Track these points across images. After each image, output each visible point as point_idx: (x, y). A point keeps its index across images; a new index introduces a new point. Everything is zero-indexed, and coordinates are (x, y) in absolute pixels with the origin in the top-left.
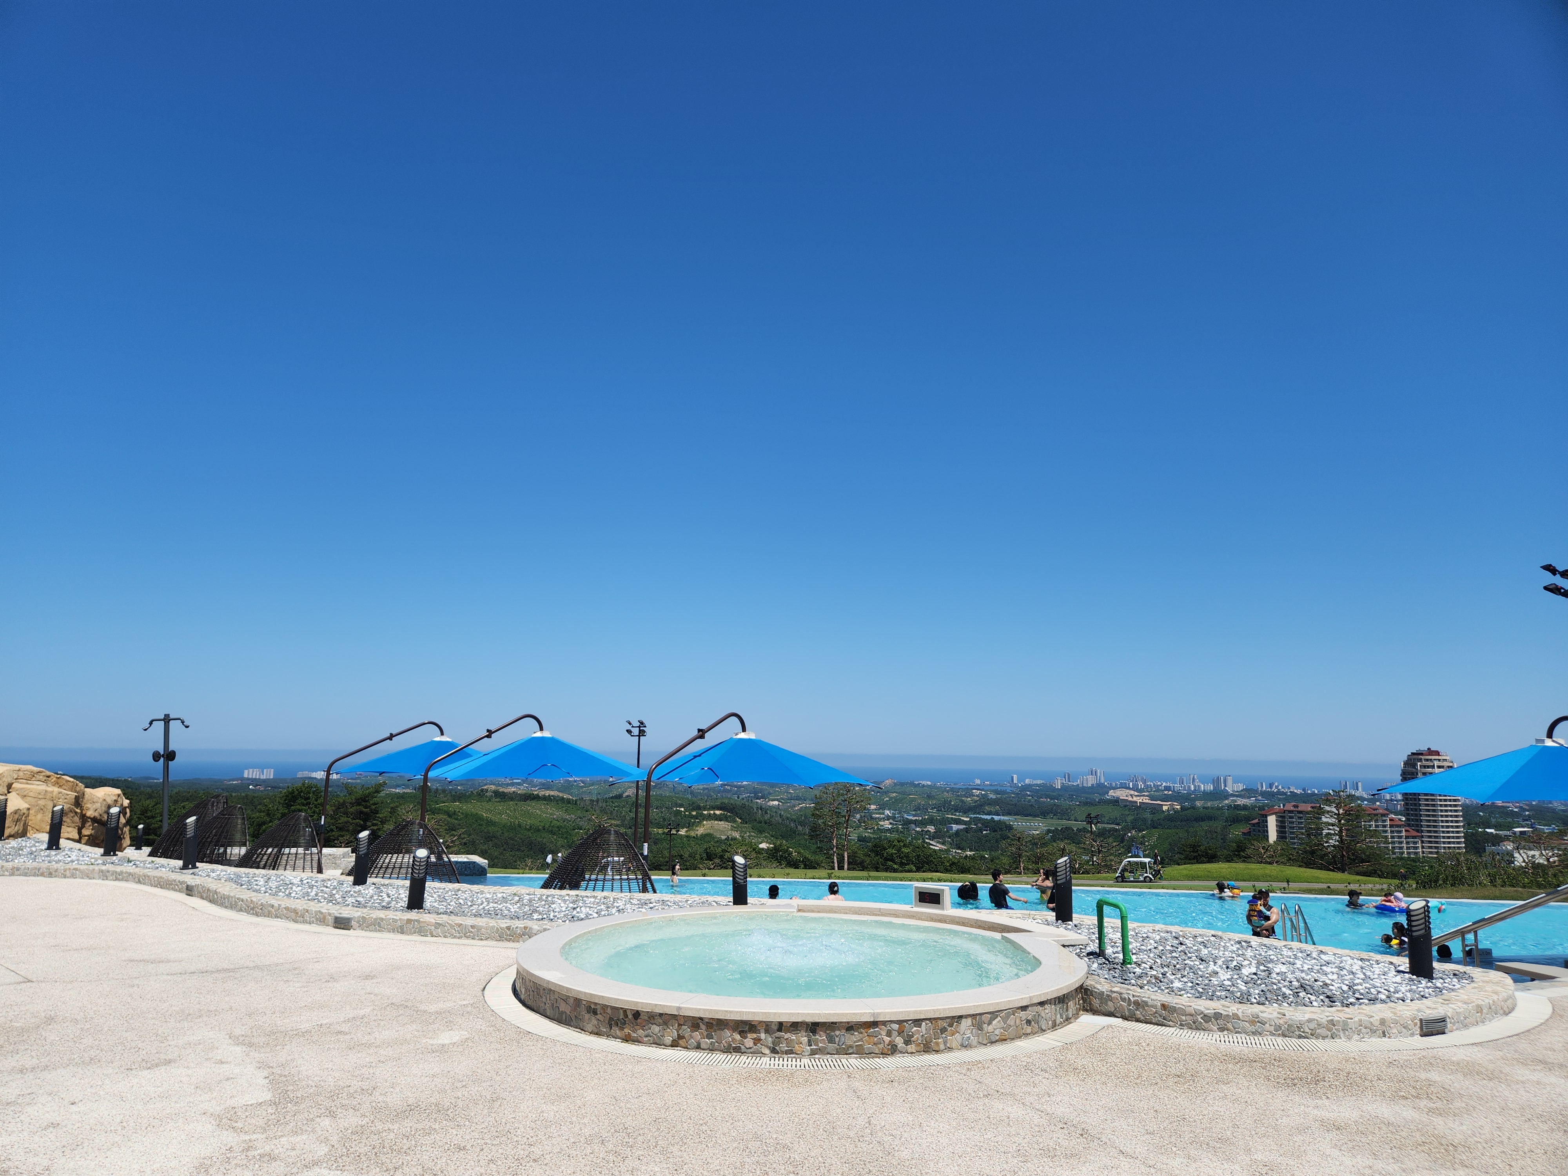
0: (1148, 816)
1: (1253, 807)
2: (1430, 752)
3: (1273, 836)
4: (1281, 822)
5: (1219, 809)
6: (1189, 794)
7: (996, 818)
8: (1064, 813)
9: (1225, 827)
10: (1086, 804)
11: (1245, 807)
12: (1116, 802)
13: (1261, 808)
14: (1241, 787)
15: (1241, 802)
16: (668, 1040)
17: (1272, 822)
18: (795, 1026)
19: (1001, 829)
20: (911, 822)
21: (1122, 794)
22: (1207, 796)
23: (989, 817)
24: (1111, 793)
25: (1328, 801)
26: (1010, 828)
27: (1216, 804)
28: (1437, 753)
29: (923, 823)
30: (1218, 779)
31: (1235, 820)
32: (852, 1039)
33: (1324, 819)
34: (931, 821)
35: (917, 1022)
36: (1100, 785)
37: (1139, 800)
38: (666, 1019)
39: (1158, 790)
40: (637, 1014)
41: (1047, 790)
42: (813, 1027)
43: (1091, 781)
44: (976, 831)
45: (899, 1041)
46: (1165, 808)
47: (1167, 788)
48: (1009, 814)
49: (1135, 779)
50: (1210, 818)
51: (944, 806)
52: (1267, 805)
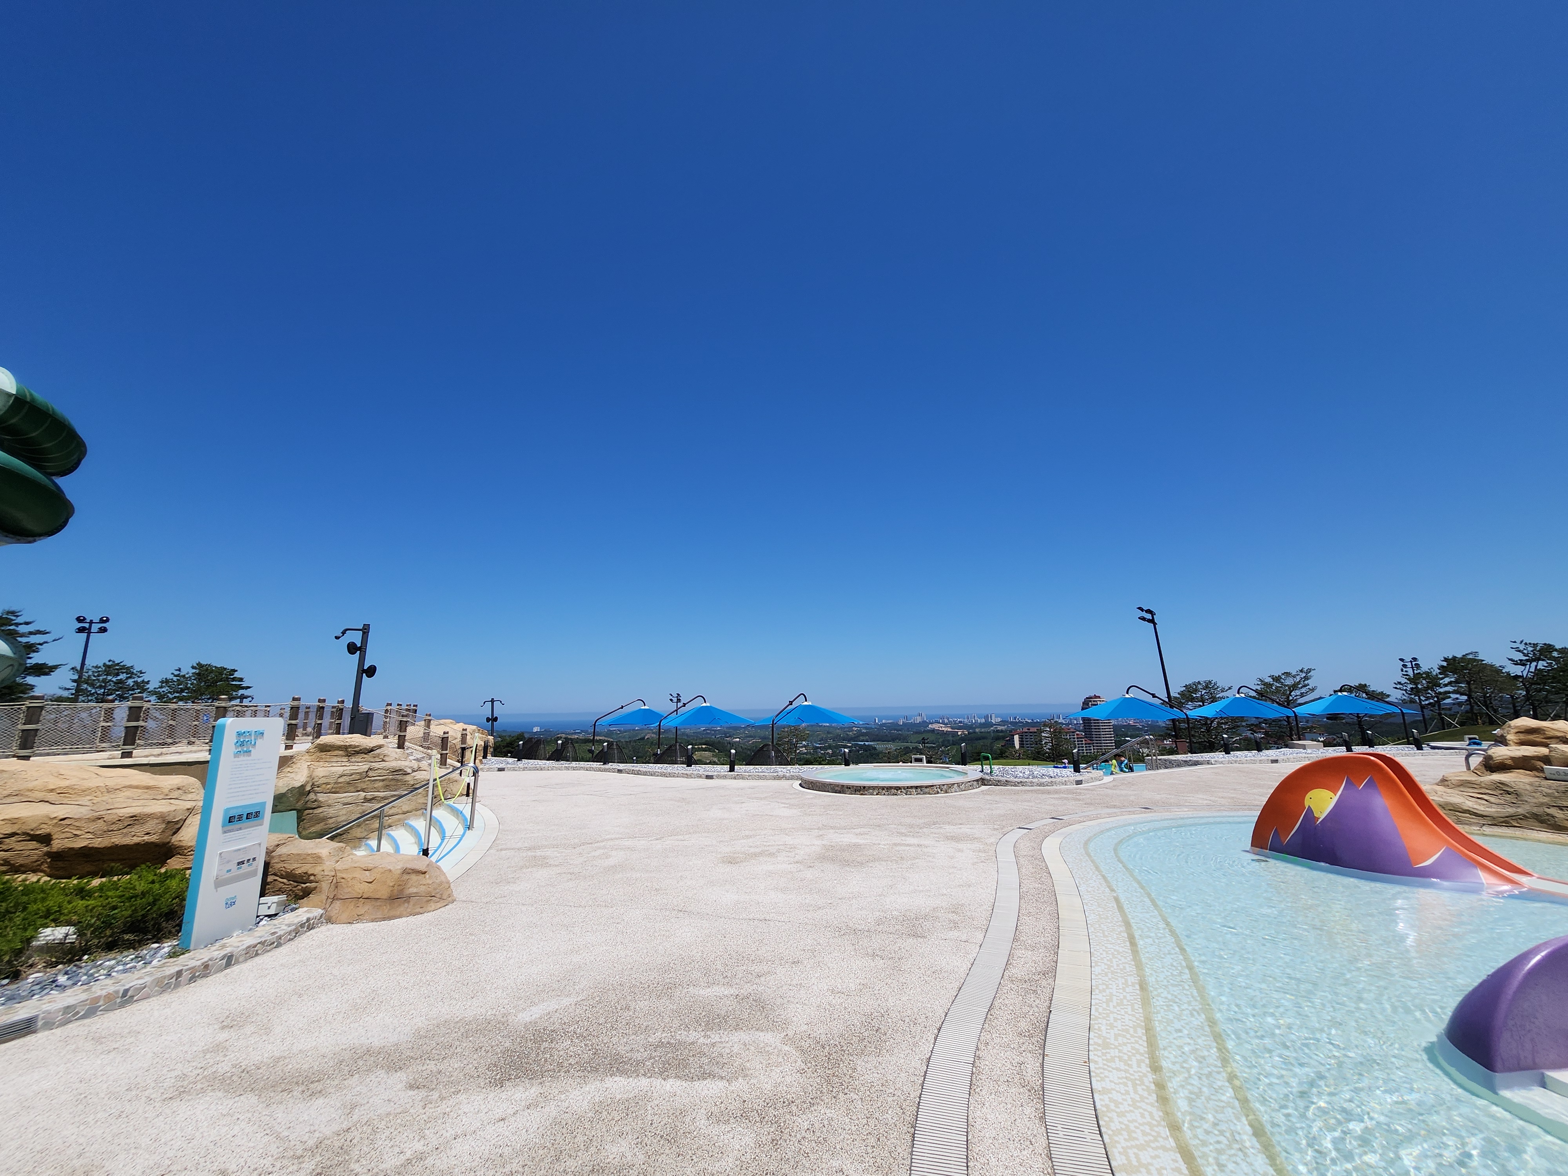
0: (951, 738)
1: (1006, 731)
2: (1096, 697)
3: (1017, 745)
4: (1022, 738)
5: (988, 732)
6: (972, 725)
7: (867, 743)
8: (904, 739)
9: (992, 743)
10: (916, 733)
11: (1002, 731)
12: (933, 731)
13: (1011, 731)
14: (999, 720)
15: (1000, 728)
16: (875, 793)
17: (1016, 738)
18: (912, 787)
19: (870, 750)
20: (818, 748)
21: (936, 726)
22: (982, 725)
23: (862, 743)
24: (930, 726)
25: (1045, 725)
26: (875, 749)
27: (986, 730)
28: (1099, 697)
29: (825, 748)
30: (987, 715)
31: (998, 739)
32: (927, 790)
33: (1043, 735)
34: (830, 747)
35: (944, 785)
36: (924, 722)
37: (945, 729)
38: (874, 788)
39: (955, 723)
40: (864, 787)
41: (894, 726)
42: (916, 787)
43: (919, 720)
44: (855, 751)
45: (939, 790)
46: (959, 733)
47: (960, 722)
48: (873, 741)
49: (943, 718)
50: (984, 738)
51: (837, 738)
52: (1013, 729)
